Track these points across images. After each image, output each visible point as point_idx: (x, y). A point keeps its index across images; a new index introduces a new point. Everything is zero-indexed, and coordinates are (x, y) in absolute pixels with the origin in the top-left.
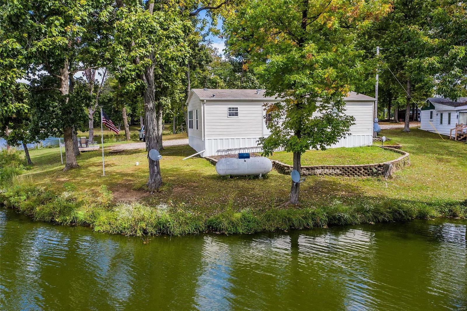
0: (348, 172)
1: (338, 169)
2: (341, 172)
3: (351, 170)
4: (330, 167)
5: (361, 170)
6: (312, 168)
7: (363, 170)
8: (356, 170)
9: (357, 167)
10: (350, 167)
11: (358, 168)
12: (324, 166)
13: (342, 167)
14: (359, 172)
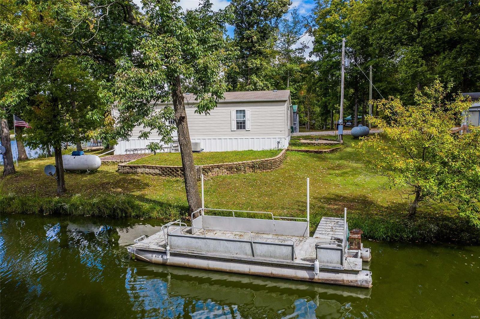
0: (166, 173)
1: (157, 169)
2: (159, 172)
3: (169, 171)
4: (150, 166)
5: (178, 171)
6: (135, 167)
7: (180, 171)
8: (173, 171)
9: (174, 168)
10: (168, 167)
11: (176, 170)
12: (145, 166)
13: (160, 167)
14: (176, 173)
